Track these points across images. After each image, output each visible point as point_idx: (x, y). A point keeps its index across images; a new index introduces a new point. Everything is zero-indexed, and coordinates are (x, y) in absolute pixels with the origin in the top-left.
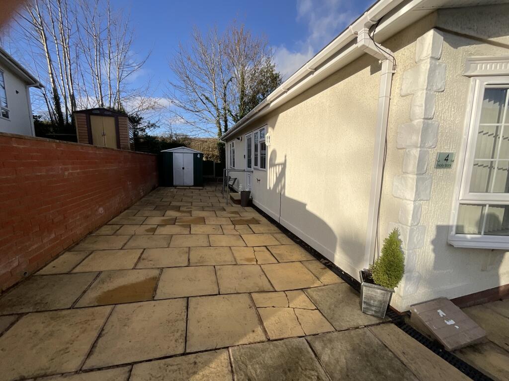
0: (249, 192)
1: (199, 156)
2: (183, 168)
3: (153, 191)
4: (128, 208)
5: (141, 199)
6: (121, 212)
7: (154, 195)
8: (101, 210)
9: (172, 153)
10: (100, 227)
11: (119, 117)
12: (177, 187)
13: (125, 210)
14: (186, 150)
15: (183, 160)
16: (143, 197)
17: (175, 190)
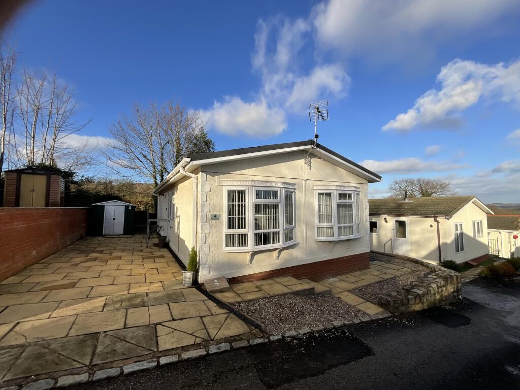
0: (166, 237)
1: (130, 208)
2: (114, 219)
3: (81, 241)
4: (54, 254)
5: (66, 247)
6: (48, 256)
7: (81, 243)
8: (34, 253)
9: (104, 206)
10: (33, 265)
11: (52, 176)
12: (106, 236)
13: (52, 255)
14: (119, 203)
15: (114, 212)
16: (70, 245)
17: (104, 239)
